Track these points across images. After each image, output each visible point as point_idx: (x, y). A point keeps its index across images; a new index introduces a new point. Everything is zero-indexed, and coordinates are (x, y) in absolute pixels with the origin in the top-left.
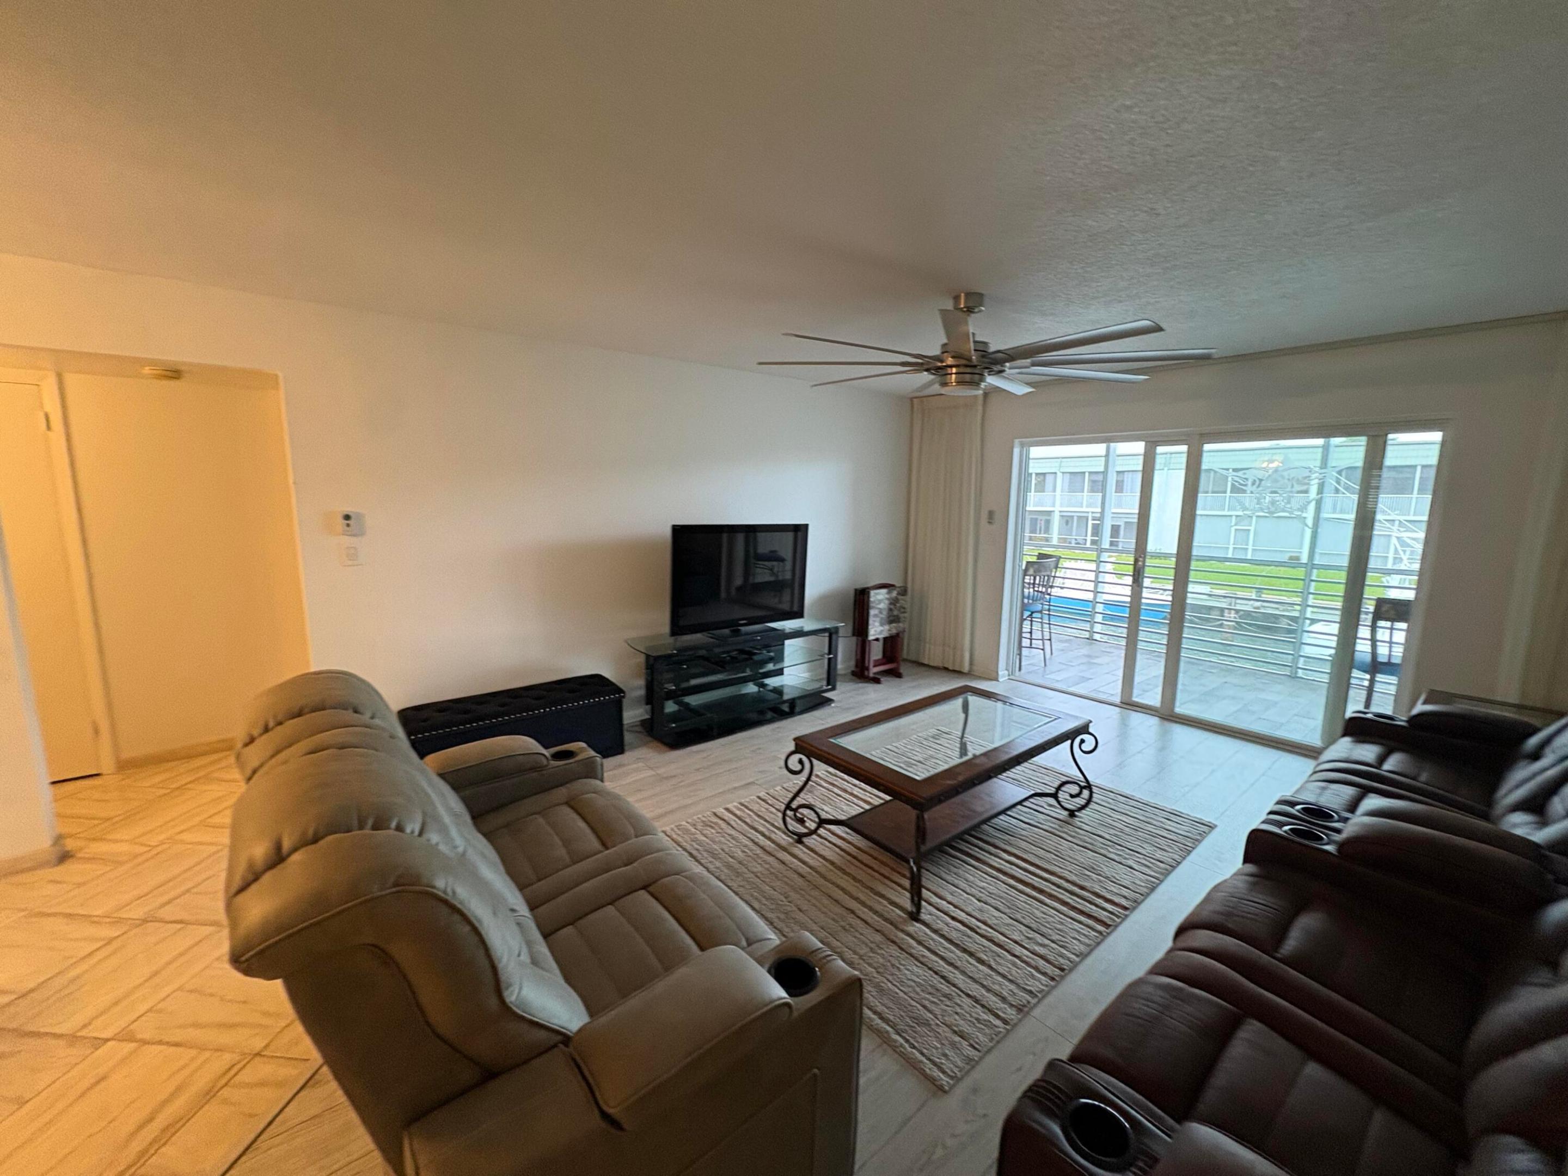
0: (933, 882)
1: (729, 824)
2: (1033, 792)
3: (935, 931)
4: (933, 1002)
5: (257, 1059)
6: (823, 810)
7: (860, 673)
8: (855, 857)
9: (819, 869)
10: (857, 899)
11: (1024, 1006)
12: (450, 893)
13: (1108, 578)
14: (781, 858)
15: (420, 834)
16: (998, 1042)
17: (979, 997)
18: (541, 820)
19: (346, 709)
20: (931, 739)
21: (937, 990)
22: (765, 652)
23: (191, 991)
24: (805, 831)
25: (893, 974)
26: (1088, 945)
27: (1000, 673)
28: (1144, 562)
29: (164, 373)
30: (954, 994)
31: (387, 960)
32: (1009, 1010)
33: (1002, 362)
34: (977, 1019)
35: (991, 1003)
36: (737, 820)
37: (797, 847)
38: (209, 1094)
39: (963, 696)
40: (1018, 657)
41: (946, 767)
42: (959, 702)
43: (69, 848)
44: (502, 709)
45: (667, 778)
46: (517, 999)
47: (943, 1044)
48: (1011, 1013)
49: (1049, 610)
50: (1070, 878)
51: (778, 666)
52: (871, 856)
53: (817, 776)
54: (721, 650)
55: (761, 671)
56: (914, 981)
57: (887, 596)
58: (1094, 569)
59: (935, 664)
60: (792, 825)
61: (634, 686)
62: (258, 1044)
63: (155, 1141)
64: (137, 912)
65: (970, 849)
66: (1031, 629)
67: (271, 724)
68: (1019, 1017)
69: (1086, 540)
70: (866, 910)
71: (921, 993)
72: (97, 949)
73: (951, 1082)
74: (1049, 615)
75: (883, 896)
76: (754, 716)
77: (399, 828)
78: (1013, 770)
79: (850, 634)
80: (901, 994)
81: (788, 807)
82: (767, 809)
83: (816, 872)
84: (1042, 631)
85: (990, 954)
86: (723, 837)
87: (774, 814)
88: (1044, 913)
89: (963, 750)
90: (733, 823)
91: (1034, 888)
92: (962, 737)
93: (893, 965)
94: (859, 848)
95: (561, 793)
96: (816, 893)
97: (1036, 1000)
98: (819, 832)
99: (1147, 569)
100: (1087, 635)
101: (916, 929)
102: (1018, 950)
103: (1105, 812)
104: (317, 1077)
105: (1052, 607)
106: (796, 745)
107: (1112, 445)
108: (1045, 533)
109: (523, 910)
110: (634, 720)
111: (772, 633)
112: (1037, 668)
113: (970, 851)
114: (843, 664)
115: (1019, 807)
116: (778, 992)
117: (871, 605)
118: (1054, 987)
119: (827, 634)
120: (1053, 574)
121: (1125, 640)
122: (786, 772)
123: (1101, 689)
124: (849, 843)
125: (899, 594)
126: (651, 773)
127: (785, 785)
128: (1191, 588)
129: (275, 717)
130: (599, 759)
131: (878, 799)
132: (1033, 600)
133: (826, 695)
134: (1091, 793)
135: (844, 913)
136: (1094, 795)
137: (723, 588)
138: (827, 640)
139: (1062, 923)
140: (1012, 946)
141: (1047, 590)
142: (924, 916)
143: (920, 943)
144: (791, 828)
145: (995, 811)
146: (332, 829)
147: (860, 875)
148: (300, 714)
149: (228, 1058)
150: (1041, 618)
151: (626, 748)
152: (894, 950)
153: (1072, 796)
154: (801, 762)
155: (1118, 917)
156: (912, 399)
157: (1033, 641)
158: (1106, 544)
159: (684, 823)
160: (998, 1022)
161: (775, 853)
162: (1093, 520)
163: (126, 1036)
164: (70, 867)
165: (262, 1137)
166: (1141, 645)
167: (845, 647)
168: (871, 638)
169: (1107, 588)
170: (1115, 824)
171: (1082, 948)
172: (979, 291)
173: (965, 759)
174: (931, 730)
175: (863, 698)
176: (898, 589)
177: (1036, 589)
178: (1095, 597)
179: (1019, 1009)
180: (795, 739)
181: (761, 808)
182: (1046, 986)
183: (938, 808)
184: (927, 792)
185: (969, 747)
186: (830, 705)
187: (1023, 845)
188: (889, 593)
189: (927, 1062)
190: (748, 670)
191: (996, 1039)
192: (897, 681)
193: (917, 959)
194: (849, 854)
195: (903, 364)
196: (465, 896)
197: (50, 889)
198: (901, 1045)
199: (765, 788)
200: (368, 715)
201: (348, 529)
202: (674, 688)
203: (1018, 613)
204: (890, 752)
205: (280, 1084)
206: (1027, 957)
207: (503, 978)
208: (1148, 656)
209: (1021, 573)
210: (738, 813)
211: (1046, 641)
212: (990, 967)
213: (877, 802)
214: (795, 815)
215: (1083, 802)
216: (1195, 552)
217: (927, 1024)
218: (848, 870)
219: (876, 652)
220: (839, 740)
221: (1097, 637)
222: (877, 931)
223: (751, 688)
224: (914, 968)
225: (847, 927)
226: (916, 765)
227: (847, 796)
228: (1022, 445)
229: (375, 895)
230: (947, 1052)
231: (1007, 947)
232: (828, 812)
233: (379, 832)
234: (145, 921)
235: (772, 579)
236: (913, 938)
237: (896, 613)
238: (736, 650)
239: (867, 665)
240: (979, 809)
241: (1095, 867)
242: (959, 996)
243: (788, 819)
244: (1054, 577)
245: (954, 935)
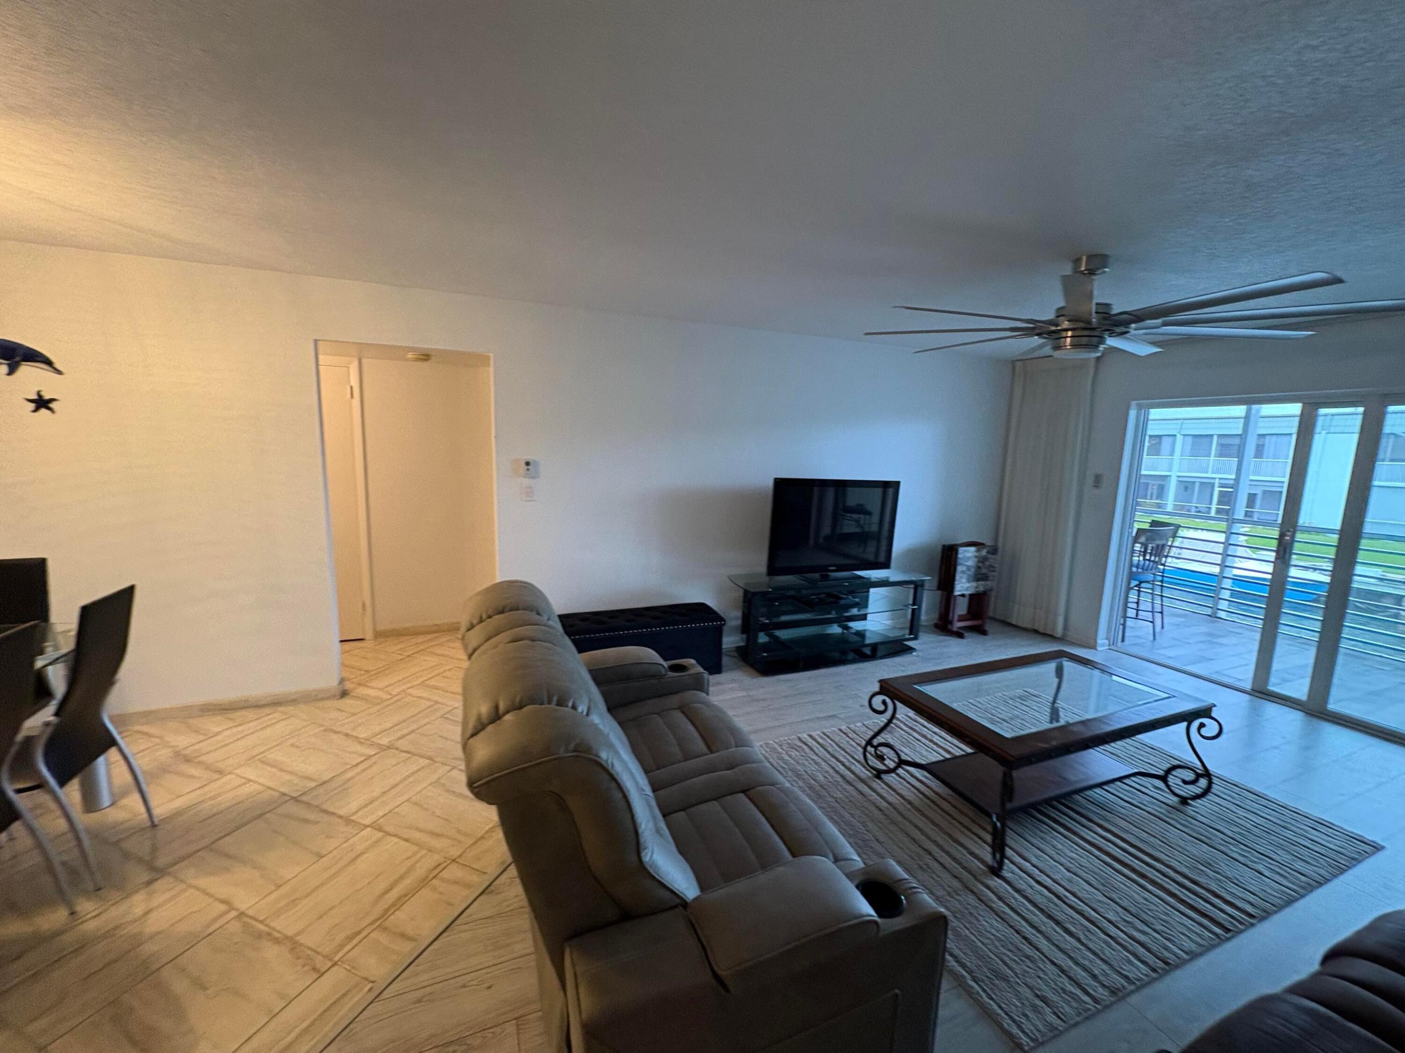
0: (1016, 842)
1: (812, 749)
2: (1136, 771)
3: (1017, 891)
4: (1015, 961)
5: (455, 865)
6: (902, 751)
7: (943, 626)
8: (933, 802)
9: (897, 806)
10: (935, 842)
11: (1118, 989)
12: (610, 765)
13: (1240, 551)
14: (860, 789)
15: (588, 714)
16: (1087, 1018)
17: (1066, 968)
18: (659, 720)
19: (532, 611)
20: (1018, 700)
21: (1020, 950)
22: (850, 597)
23: (416, 804)
24: (884, 768)
25: (970, 923)
26: (1201, 945)
27: (1099, 642)
28: (1293, 536)
29: (421, 357)
30: (1036, 957)
31: (564, 808)
32: (1100, 989)
33: (1127, 323)
34: (1062, 989)
35: (1078, 977)
36: (819, 747)
37: (875, 781)
38: (424, 882)
39: (1058, 660)
40: (1121, 627)
41: (1034, 730)
42: (1052, 666)
43: (346, 688)
44: (628, 624)
45: (758, 700)
46: (650, 859)
47: (1023, 1004)
48: (1101, 993)
49: (1162, 581)
50: (1179, 869)
51: (862, 612)
52: (950, 803)
53: (898, 719)
54: (810, 592)
55: (846, 614)
56: (993, 935)
57: (976, 554)
58: (1223, 540)
59: (1025, 625)
60: (872, 762)
61: (733, 617)
62: (455, 852)
63: (393, 905)
64: (385, 741)
65: (1060, 817)
66: (1138, 599)
67: (484, 616)
68: (1112, 999)
69: (1210, 508)
70: (943, 854)
71: (1002, 949)
72: (362, 762)
73: (1032, 1044)
74: (1162, 586)
75: (961, 845)
76: (836, 655)
77: (574, 707)
78: (1112, 744)
79: (935, 588)
80: (979, 944)
81: (869, 743)
82: (848, 742)
83: (895, 808)
84: (1153, 603)
85: (1079, 927)
86: (807, 760)
87: (854, 747)
88: (1146, 899)
89: (1055, 714)
90: (815, 749)
91: (1134, 870)
92: (1054, 702)
93: (971, 914)
94: (937, 794)
95: (674, 700)
96: (893, 828)
97: (1132, 987)
98: (898, 771)
99: (1296, 545)
100: (1209, 611)
101: (996, 884)
102: (1113, 931)
103: (1228, 806)
104: (491, 888)
105: (1165, 579)
106: (881, 687)
107: (1255, 407)
108: (1157, 499)
109: (648, 790)
110: (730, 646)
111: (858, 582)
112: (1144, 641)
113: (1060, 819)
114: (927, 614)
115: (1118, 783)
116: (866, 908)
117: (959, 561)
118: (1155, 979)
119: (912, 586)
120: (1169, 543)
121: (1261, 622)
122: (868, 710)
123: (1226, 672)
124: (928, 787)
125: (988, 552)
126: (745, 694)
127: (866, 723)
128: (1359, 569)
129: (487, 611)
130: (706, 675)
131: (959, 750)
132: (1143, 569)
133: (906, 643)
134: (1210, 783)
135: (922, 852)
136: (1214, 786)
137: (812, 535)
138: (912, 591)
139: (1167, 915)
140: (1106, 924)
141: (1160, 559)
142: (1006, 874)
143: (1000, 898)
144: (870, 763)
145: (1092, 782)
146: (532, 701)
147: (939, 820)
148: (502, 612)
149: (437, 858)
150: (1152, 589)
151: (723, 669)
152: (972, 899)
153: (1185, 782)
154: (884, 702)
155: (1241, 923)
156: (1013, 362)
157: (1140, 612)
158: (1240, 514)
159: (771, 742)
160: (1086, 998)
161: (855, 784)
162: (1221, 487)
163: (376, 826)
164: (347, 701)
165: (456, 922)
166: (1282, 630)
167: (929, 600)
168: (957, 593)
169: (1239, 563)
170: (1238, 820)
171: (1194, 947)
172: (1105, 253)
173: (1055, 725)
174: (1018, 691)
175: (945, 650)
176: (988, 548)
177: (1148, 557)
178: (1222, 571)
179: (1113, 992)
180: (881, 681)
181: (843, 740)
182: (1146, 975)
183: (1026, 769)
184: (1015, 751)
185: (1061, 714)
186: (911, 653)
187: (1123, 824)
188: (978, 551)
189: (1007, 1017)
190: (834, 612)
191: (1085, 1015)
192: (981, 638)
193: (997, 914)
194: (928, 798)
195: (1012, 329)
196: (618, 768)
197: (335, 714)
198: (978, 993)
199: (847, 723)
200: (545, 618)
201: (529, 472)
202: (767, 621)
203: (1124, 581)
204: (972, 706)
205: (468, 886)
206: (1124, 940)
207: (642, 840)
208: (1291, 642)
209: (1130, 541)
210: (821, 741)
211: (1156, 614)
212: (1079, 940)
213: (958, 753)
214: (876, 752)
215: (1198, 791)
216: (1367, 529)
217: (1005, 979)
218: (926, 813)
219: (961, 608)
220: (924, 687)
221: (1222, 614)
222: (956, 877)
223: (835, 629)
224: (994, 922)
225: (925, 867)
226: (1001, 723)
227: (927, 742)
228: (1140, 407)
229: (560, 756)
230: (1027, 1012)
231: (1099, 925)
232: (908, 754)
233: (561, 708)
234: (389, 748)
235: (858, 530)
236: (993, 892)
237: (984, 571)
238: (825, 593)
239: (950, 618)
240: (1072, 778)
241: (1211, 862)
242: (1043, 961)
243: (868, 755)
244: (1171, 546)
245: (1038, 899)
